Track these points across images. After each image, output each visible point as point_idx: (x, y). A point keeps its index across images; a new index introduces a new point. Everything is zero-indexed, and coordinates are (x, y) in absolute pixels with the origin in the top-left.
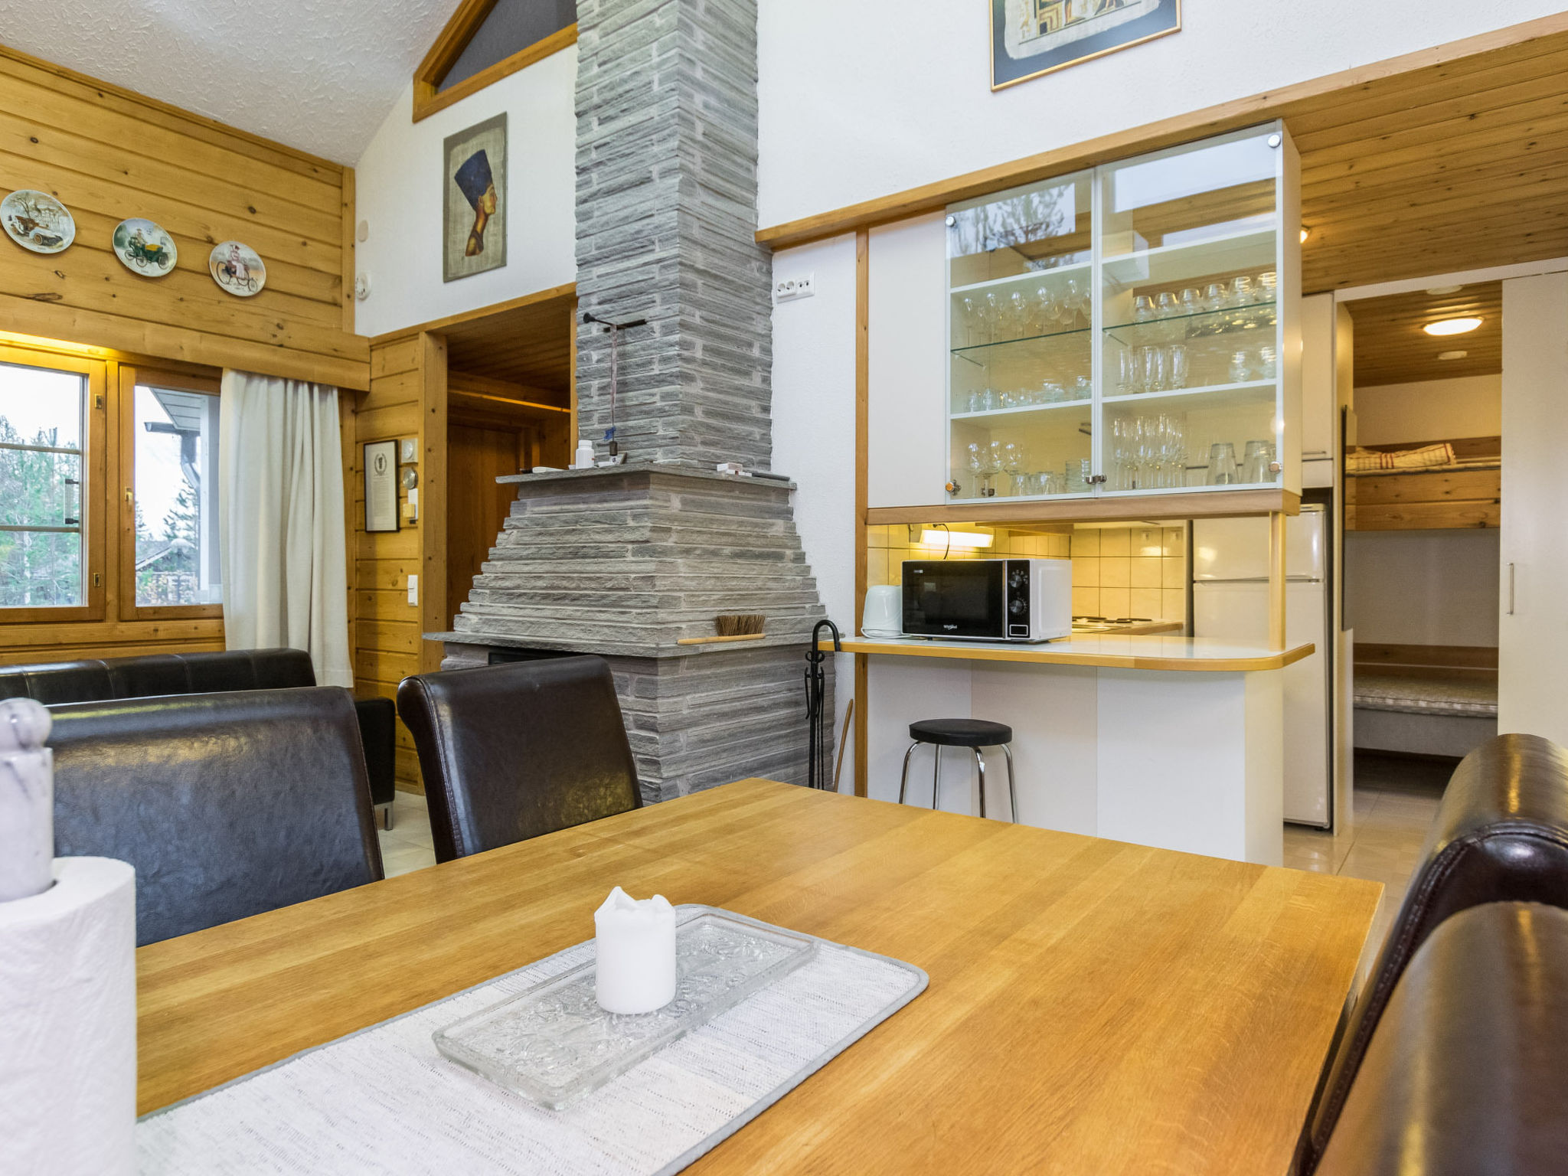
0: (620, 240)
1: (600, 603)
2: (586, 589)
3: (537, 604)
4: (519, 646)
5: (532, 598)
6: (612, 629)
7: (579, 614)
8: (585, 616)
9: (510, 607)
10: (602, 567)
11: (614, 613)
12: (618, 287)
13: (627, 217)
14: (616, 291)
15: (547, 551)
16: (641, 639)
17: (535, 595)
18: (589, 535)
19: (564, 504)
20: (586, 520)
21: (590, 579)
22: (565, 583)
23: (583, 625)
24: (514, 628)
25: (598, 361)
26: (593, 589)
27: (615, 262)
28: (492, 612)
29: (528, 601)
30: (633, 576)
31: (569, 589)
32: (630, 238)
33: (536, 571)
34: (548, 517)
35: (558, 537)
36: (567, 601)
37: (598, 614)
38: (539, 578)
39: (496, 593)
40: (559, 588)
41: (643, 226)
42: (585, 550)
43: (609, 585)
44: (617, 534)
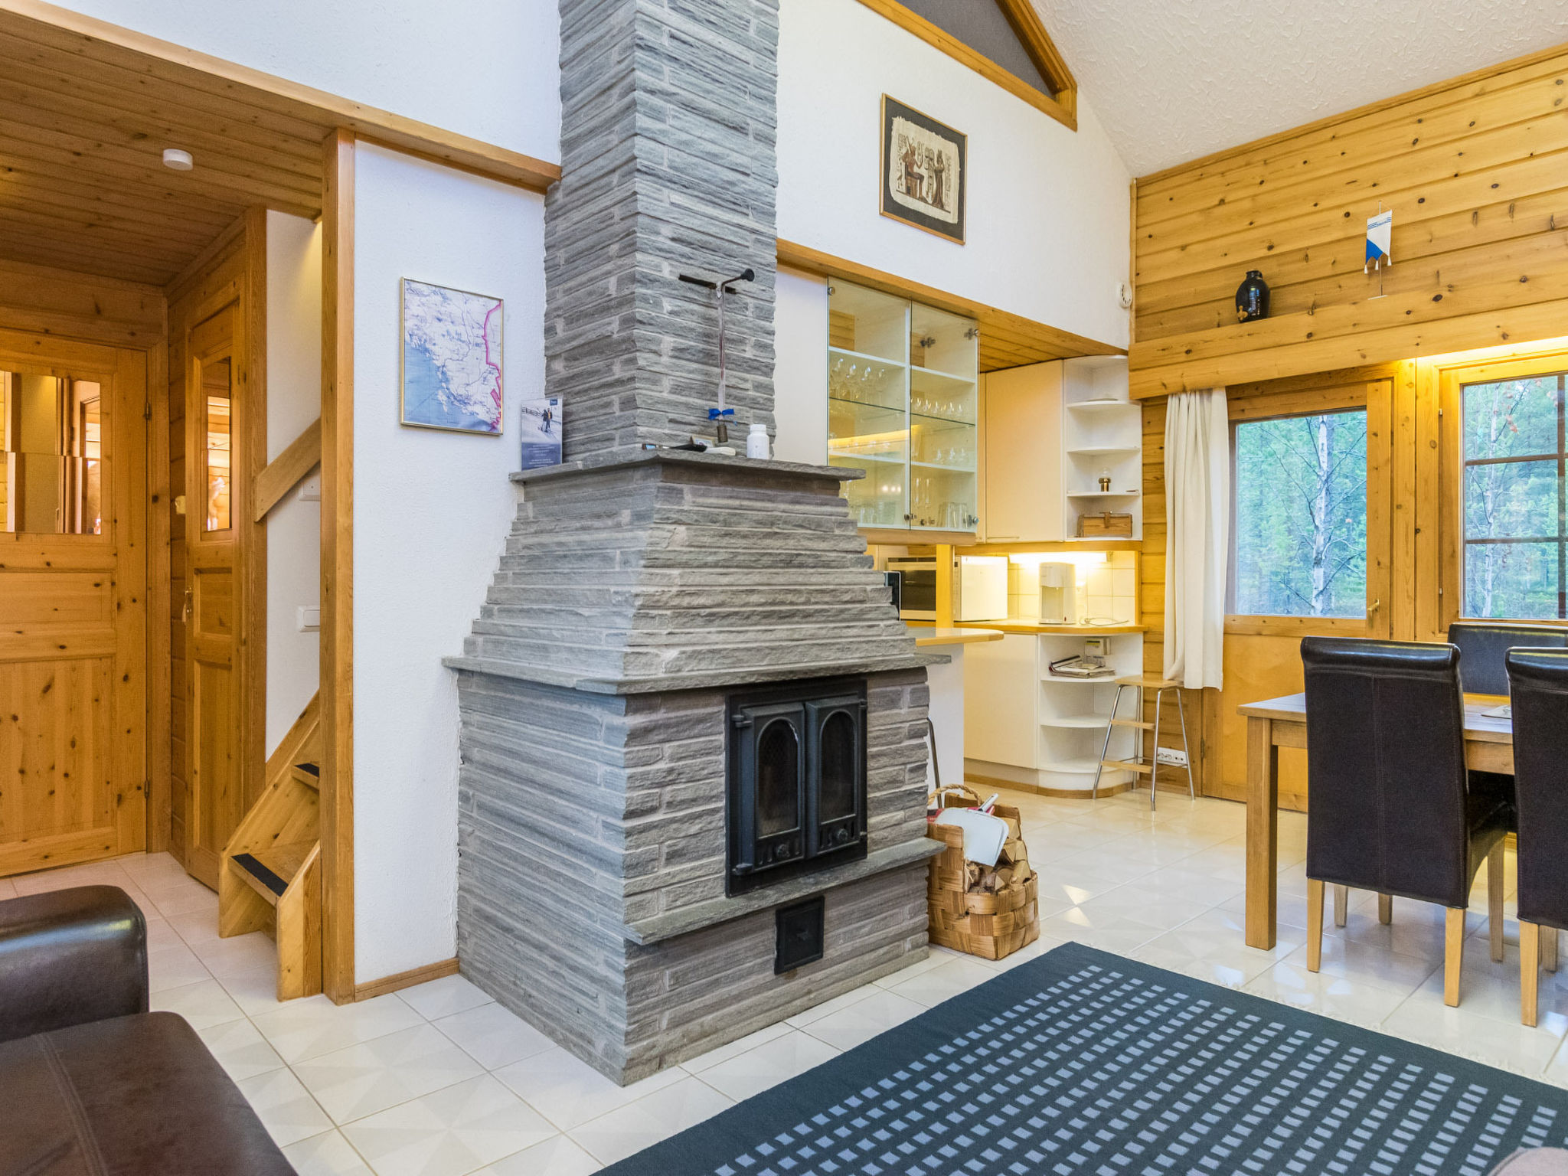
0: (705, 177)
1: (840, 618)
2: (817, 603)
3: (755, 625)
4: (801, 676)
5: (748, 618)
6: (871, 644)
7: (824, 632)
8: (831, 633)
9: (721, 632)
10: (830, 578)
11: (862, 627)
12: (703, 233)
13: (716, 155)
14: (700, 236)
15: (746, 557)
16: (902, 651)
17: (753, 613)
18: (799, 541)
19: (745, 499)
20: (785, 522)
21: (822, 592)
22: (790, 597)
23: (838, 643)
24: (746, 658)
25: (671, 313)
26: (827, 603)
27: (697, 200)
28: (694, 640)
29: (740, 622)
30: (869, 588)
31: (797, 604)
32: (719, 183)
33: (740, 582)
34: (729, 514)
35: (752, 541)
36: (796, 619)
37: (844, 630)
38: (752, 591)
39: (680, 615)
40: (783, 603)
41: (739, 180)
42: (800, 558)
43: (847, 597)
44: (832, 542)
